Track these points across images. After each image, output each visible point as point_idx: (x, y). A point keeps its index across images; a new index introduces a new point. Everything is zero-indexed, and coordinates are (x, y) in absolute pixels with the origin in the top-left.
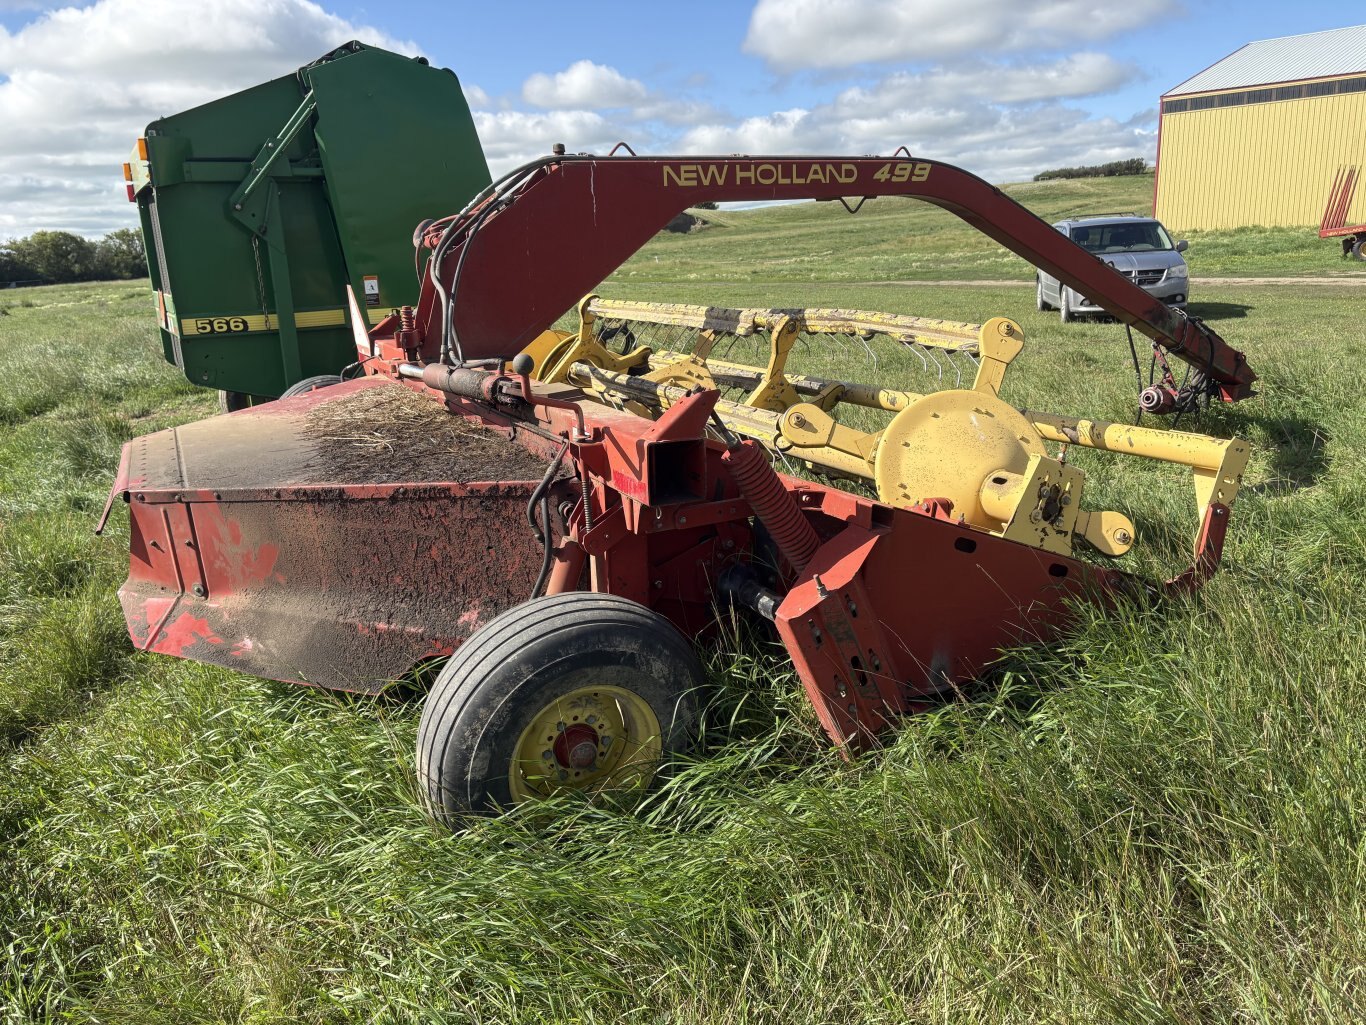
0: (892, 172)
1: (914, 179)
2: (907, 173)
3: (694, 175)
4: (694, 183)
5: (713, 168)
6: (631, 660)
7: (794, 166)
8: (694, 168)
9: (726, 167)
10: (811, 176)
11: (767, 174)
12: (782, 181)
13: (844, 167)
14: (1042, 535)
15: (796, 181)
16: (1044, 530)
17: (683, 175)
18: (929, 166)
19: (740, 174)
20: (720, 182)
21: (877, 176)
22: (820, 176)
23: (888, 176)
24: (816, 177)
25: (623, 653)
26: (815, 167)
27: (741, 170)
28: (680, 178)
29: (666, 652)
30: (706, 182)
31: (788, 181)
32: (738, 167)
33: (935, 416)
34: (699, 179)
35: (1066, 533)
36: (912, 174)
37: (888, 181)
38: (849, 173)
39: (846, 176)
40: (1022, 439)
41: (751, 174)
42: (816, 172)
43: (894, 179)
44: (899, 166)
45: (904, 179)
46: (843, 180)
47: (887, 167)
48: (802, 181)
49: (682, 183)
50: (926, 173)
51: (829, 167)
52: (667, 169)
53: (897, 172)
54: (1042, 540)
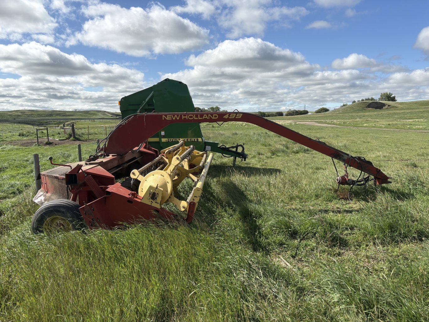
0: (229, 116)
1: (236, 117)
2: (234, 116)
3: (171, 117)
4: (171, 119)
6: (63, 212)
7: (199, 115)
8: (171, 116)
9: (179, 115)
11: (191, 117)
12: (195, 118)
13: (214, 115)
14: (151, 203)
15: (199, 118)
16: (152, 202)
17: (168, 117)
18: (241, 114)
19: (183, 117)
21: (225, 117)
22: (207, 117)
23: (228, 117)
24: (205, 117)
25: (62, 211)
26: (205, 115)
27: (184, 116)
28: (167, 118)
29: (71, 212)
31: (197, 118)
32: (183, 115)
33: (153, 175)
34: (172, 118)
35: (158, 203)
36: (236, 116)
39: (215, 117)
40: (168, 182)
41: (187, 117)
43: (230, 118)
44: (231, 115)
45: (233, 118)
46: (214, 118)
47: (228, 115)
48: (201, 118)
49: (167, 119)
50: (240, 116)
51: (209, 115)
52: (163, 116)
53: (231, 116)
54: (151, 204)
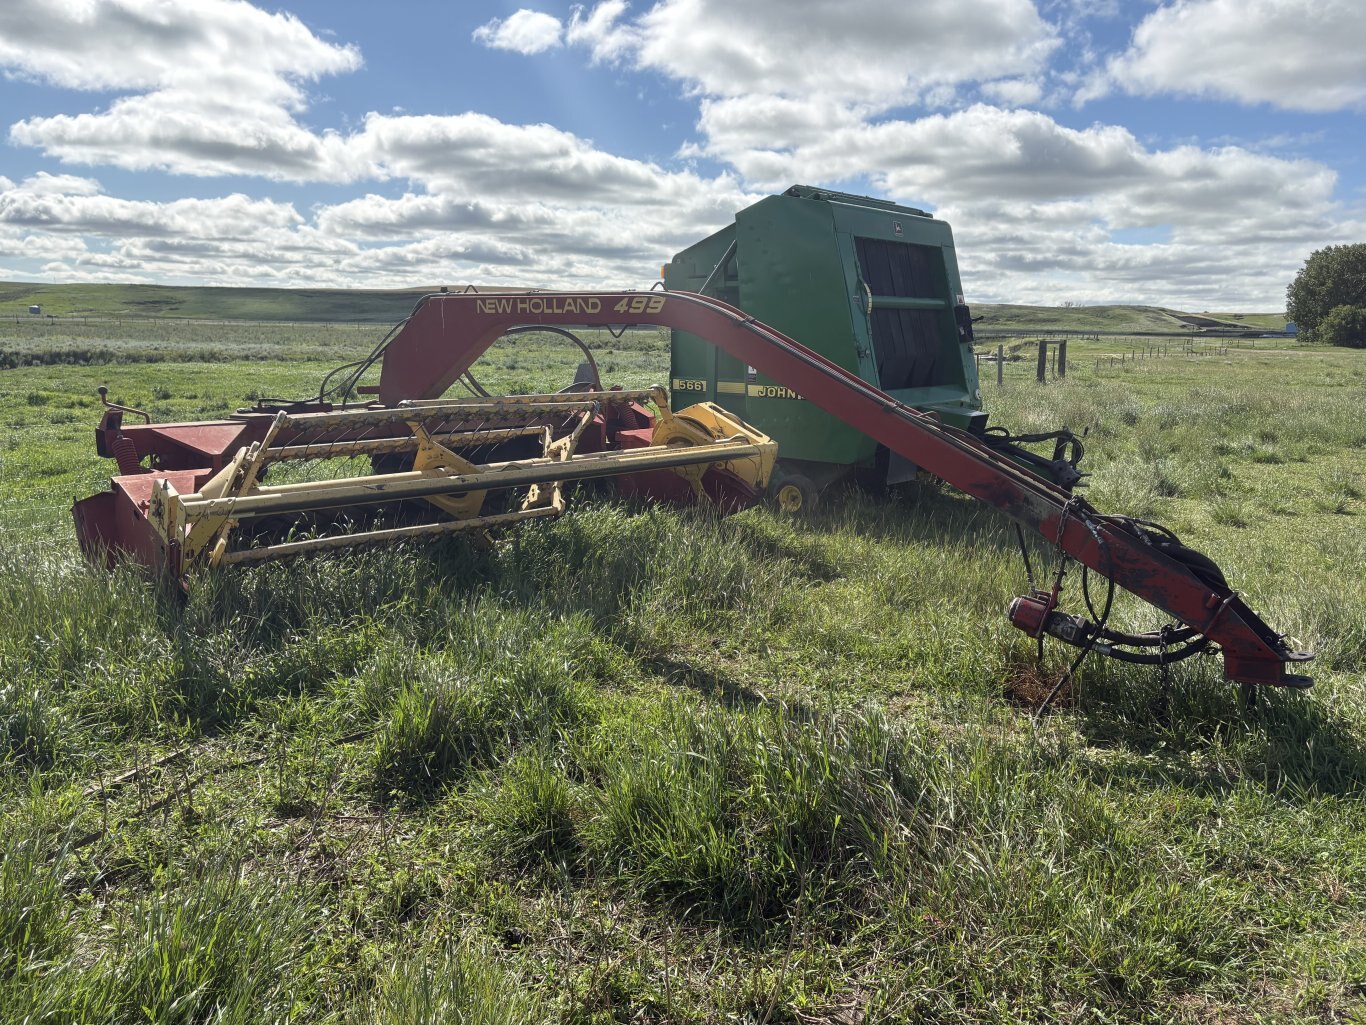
0: (629, 305)
1: (649, 311)
2: (642, 306)
3: (494, 306)
4: (493, 311)
5: (504, 301)
7: (554, 300)
8: (494, 301)
10: (566, 308)
11: (537, 306)
12: (547, 311)
13: (590, 301)
15: (556, 311)
17: (488, 306)
19: (520, 306)
20: (509, 311)
21: (617, 308)
22: (573, 308)
23: (626, 308)
26: (568, 301)
28: (486, 308)
30: (500, 311)
31: (551, 311)
34: (496, 308)
36: (647, 306)
37: (627, 312)
38: (594, 306)
39: (593, 308)
41: (527, 305)
42: (570, 304)
43: (631, 311)
44: (636, 300)
45: (640, 311)
46: (590, 311)
47: (625, 301)
48: (560, 311)
49: (487, 311)
50: (660, 306)
51: (579, 301)
52: (479, 302)
53: (634, 305)
